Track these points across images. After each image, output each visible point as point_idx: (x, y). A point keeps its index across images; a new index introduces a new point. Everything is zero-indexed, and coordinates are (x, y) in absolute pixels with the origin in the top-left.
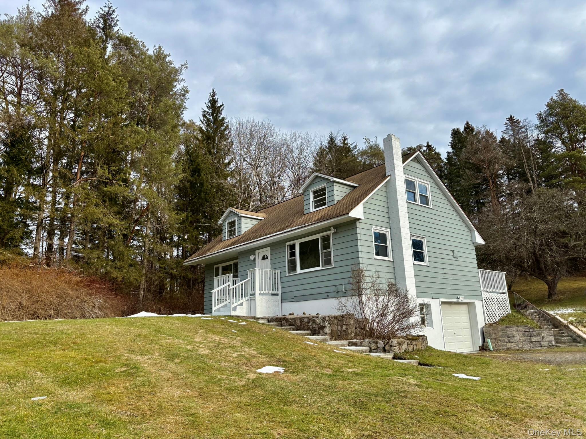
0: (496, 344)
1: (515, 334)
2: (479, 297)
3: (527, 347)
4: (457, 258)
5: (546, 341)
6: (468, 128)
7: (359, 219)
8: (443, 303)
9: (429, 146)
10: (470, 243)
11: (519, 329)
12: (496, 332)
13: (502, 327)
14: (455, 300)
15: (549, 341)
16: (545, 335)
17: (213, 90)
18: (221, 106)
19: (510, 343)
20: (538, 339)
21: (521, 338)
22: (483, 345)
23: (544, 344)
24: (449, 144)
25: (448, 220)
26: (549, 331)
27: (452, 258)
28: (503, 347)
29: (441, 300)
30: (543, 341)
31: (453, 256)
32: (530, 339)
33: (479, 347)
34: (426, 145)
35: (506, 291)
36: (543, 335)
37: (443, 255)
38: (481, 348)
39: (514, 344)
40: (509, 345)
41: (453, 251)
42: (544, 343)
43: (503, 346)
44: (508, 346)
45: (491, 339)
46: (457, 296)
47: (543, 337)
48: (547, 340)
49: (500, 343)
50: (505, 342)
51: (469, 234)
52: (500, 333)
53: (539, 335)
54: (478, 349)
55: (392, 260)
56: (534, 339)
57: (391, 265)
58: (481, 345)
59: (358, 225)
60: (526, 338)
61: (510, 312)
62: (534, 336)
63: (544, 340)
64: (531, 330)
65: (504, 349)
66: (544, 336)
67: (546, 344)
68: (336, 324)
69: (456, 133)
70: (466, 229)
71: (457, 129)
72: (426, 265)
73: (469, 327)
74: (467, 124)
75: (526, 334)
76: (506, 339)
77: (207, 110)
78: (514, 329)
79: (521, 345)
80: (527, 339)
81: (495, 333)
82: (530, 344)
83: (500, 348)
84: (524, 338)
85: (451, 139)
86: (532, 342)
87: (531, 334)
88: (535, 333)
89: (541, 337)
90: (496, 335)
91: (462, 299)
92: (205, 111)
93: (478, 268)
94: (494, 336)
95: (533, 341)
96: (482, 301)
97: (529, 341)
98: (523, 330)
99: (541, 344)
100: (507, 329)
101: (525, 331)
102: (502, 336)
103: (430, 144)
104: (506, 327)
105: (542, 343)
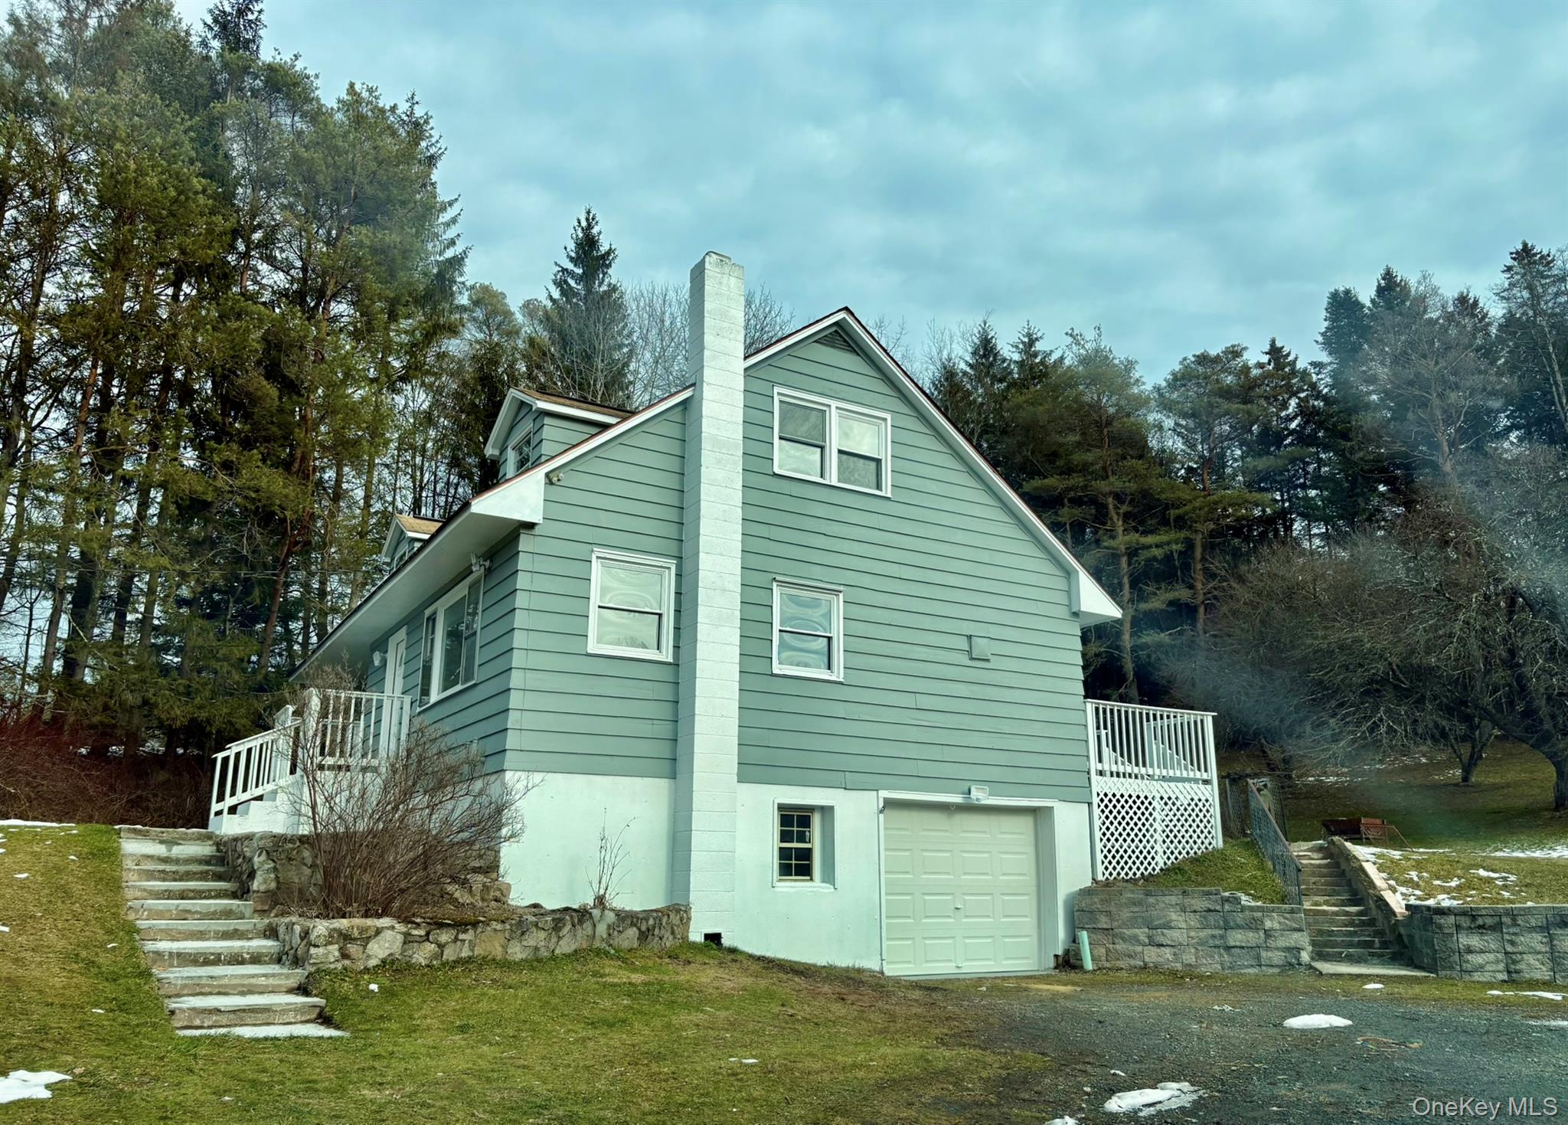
0: (1108, 951)
1: (1174, 916)
2: (1080, 793)
3: (1210, 965)
4: (988, 660)
5: (1277, 949)
6: (1390, 288)
7: (531, 526)
8: (890, 804)
9: (1275, 352)
10: (1063, 612)
11: (1187, 901)
12: (1113, 909)
13: (1133, 892)
14: (956, 799)
15: (1288, 949)
16: (1276, 926)
17: (588, 213)
18: (608, 253)
19: (1154, 949)
20: (1252, 938)
21: (1193, 934)
22: (1067, 952)
23: (1270, 959)
24: (1320, 339)
25: (959, 537)
26: (1292, 911)
27: (964, 659)
28: (1132, 962)
29: (884, 794)
30: (1268, 949)
31: (970, 652)
32: (1222, 937)
33: (1056, 956)
34: (1267, 348)
35: (1213, 774)
36: (1268, 924)
37: (917, 648)
38: (1060, 959)
39: (1167, 953)
40: (1151, 955)
41: (970, 637)
42: (1270, 954)
43: (1130, 956)
44: (1147, 959)
45: (1092, 931)
46: (968, 784)
47: (1268, 934)
48: (1282, 943)
49: (1120, 946)
50: (1139, 943)
51: (1061, 584)
52: (1126, 914)
53: (1254, 925)
54: (1052, 963)
55: (670, 660)
56: (1236, 937)
57: (667, 674)
58: (1060, 952)
59: (525, 543)
60: (1210, 932)
61: (1219, 842)
62: (1239, 927)
63: (1271, 943)
64: (1227, 907)
65: (1131, 968)
66: (1271, 929)
67: (1277, 957)
68: (309, 861)
69: (1342, 305)
70: (1048, 568)
71: (1347, 292)
72: (833, 678)
73: (1033, 890)
74: (1388, 275)
75: (1212, 918)
76: (1142, 933)
77: (570, 266)
78: (1173, 899)
79: (1189, 957)
80: (1213, 936)
81: (1109, 913)
82: (1221, 955)
83: (1120, 964)
84: (1203, 934)
85: (1326, 324)
86: (1228, 948)
87: (1226, 922)
88: (1239, 918)
89: (1262, 933)
90: (1112, 920)
91: (981, 796)
92: (564, 270)
93: (1086, 697)
94: (1103, 922)
95: (1232, 944)
96: (1090, 804)
97: (1217, 942)
98: (1200, 904)
99: (1258, 957)
100: (1151, 900)
101: (1209, 910)
102: (1132, 923)
103: (1279, 344)
104: (1148, 894)
105: (1264, 954)
